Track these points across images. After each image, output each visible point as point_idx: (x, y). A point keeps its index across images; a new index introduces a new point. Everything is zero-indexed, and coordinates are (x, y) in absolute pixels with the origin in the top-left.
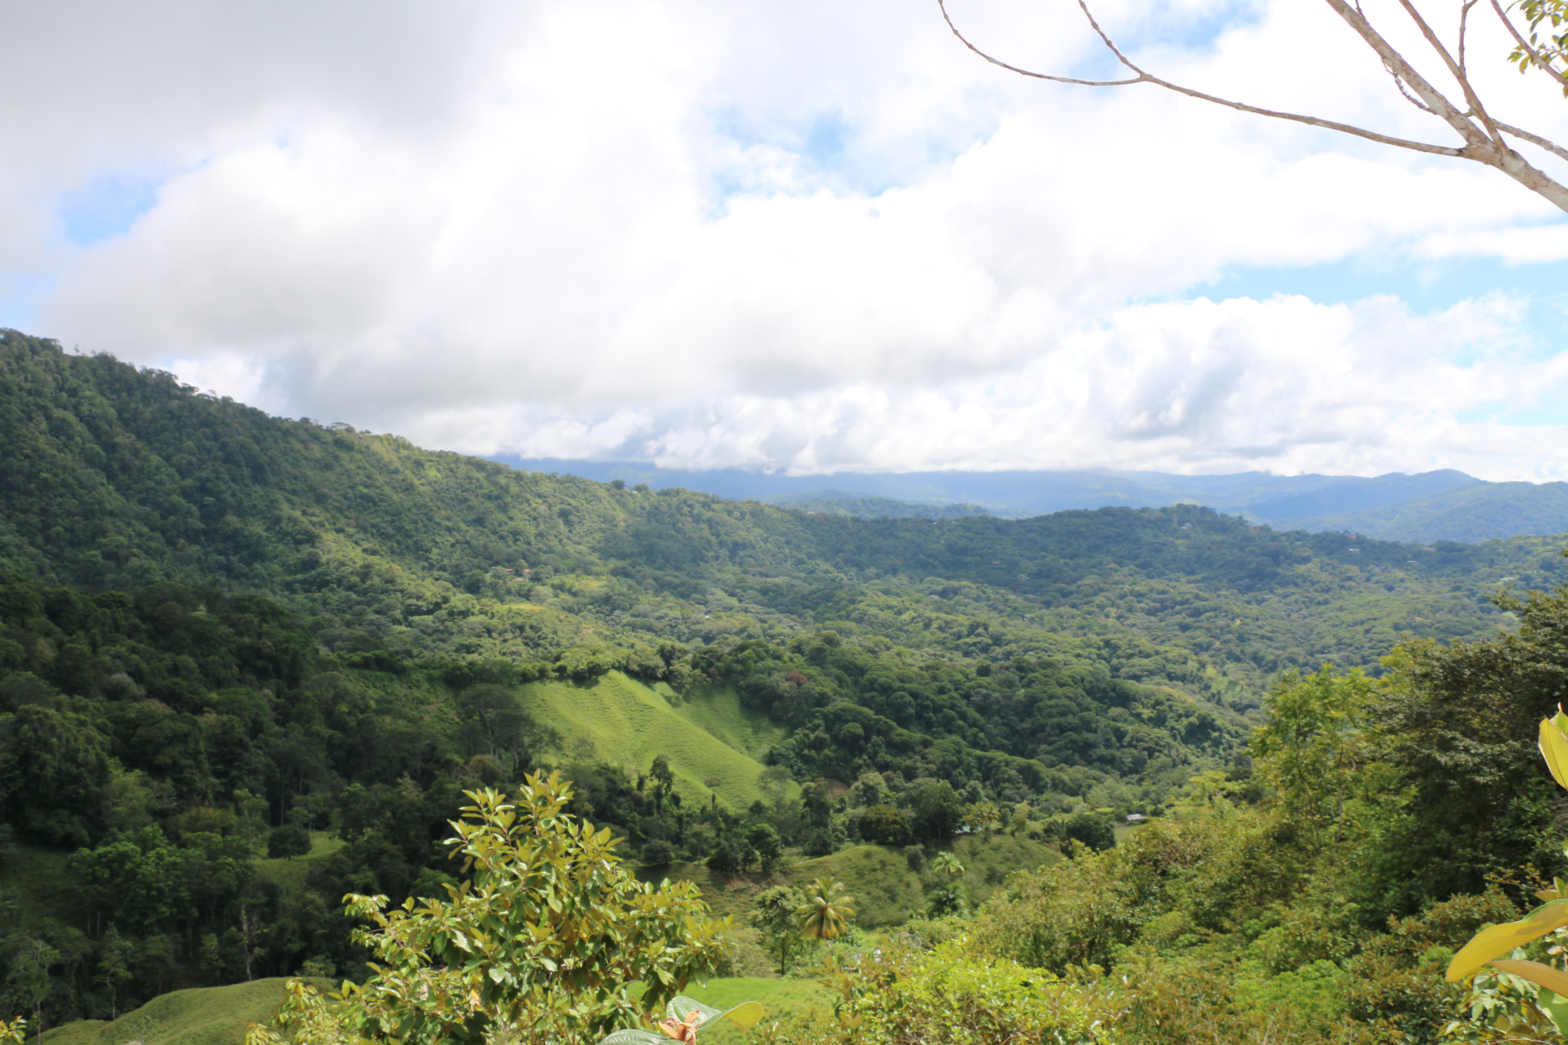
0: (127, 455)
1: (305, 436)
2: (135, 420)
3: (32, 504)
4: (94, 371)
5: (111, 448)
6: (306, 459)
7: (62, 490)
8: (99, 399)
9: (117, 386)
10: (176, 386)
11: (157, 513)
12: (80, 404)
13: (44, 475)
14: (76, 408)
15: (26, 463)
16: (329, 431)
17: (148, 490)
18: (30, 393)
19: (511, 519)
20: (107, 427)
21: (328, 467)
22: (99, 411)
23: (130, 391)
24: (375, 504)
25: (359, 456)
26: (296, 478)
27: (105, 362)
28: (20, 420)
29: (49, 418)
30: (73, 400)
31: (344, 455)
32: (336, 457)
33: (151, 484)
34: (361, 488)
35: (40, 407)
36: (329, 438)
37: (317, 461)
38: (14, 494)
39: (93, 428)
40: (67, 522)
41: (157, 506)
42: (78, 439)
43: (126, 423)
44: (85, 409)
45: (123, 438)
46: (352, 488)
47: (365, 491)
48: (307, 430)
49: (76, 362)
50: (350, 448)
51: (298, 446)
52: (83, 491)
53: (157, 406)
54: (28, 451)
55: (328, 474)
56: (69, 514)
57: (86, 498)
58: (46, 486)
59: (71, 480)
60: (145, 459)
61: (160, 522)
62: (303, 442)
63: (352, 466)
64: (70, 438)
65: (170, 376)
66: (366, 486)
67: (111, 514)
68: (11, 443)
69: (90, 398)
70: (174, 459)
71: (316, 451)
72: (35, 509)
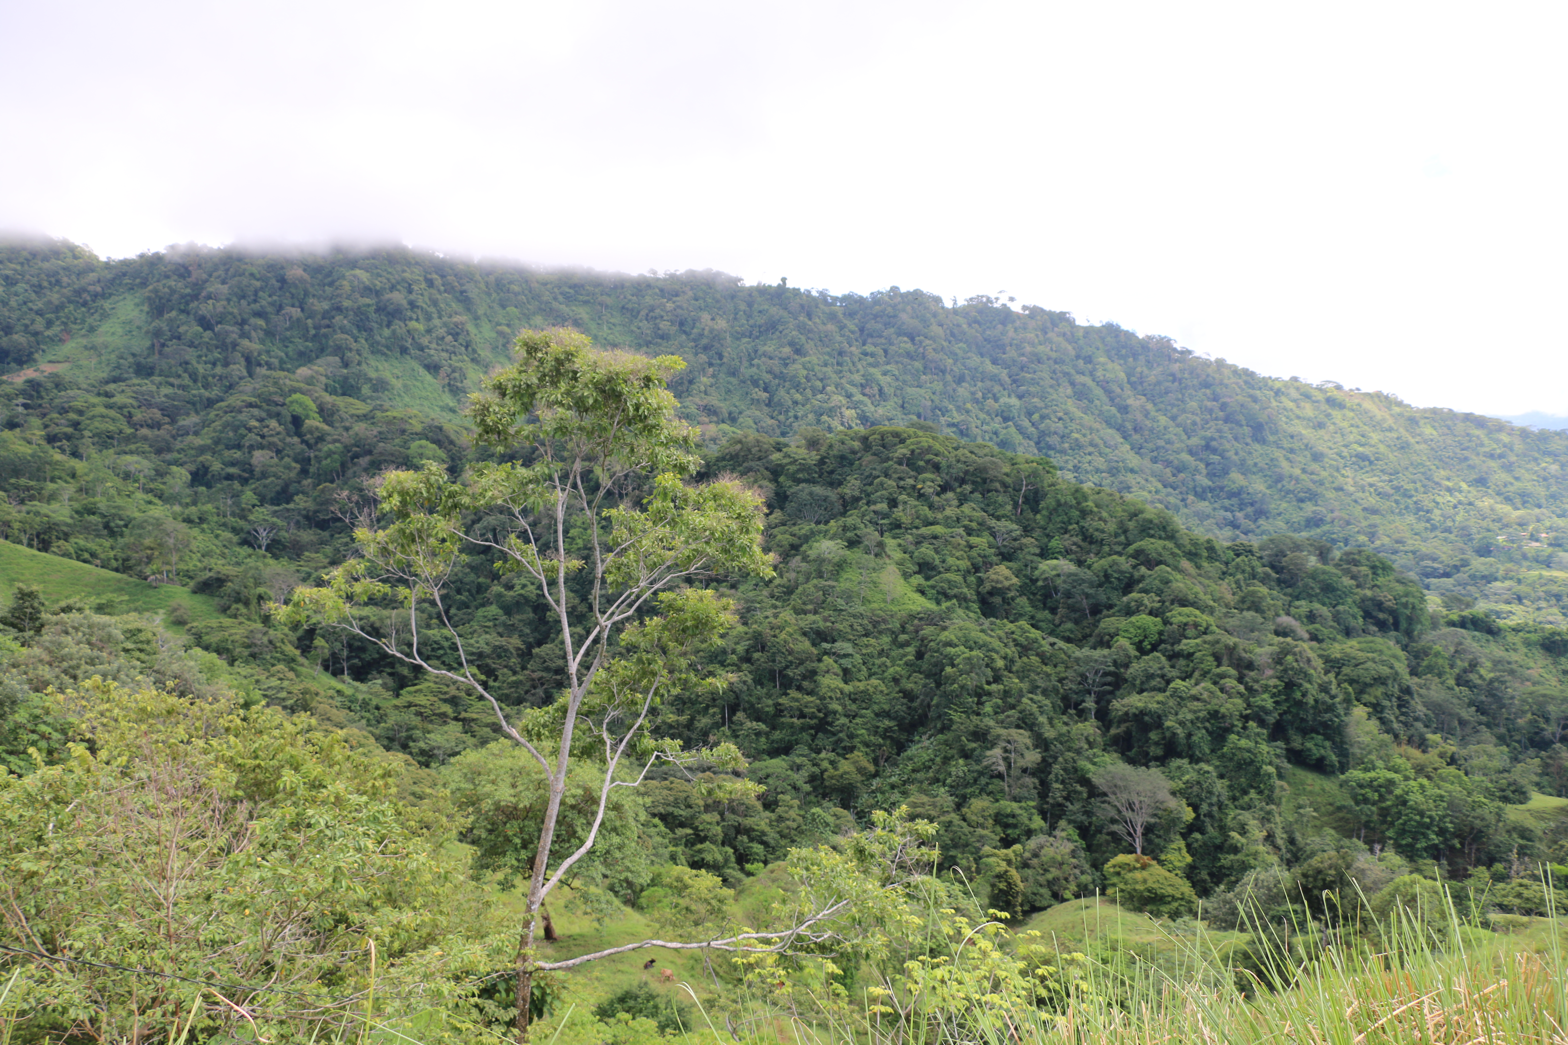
0: (1139, 417)
1: (1294, 394)
2: (1141, 383)
3: (1066, 462)
4: (1103, 339)
5: (1124, 409)
6: (1298, 417)
7: (1091, 449)
8: (1110, 366)
9: (1124, 352)
10: (1175, 350)
11: (1168, 470)
12: (1095, 369)
13: (1075, 435)
14: (1091, 374)
15: (1060, 424)
16: (1320, 389)
17: (1158, 448)
18: (1056, 362)
19: (1517, 479)
20: (1119, 390)
21: (1320, 426)
22: (1112, 376)
23: (1135, 356)
24: (1371, 463)
25: (1351, 414)
26: (1292, 437)
27: (1112, 330)
28: (1051, 386)
29: (1073, 384)
30: (1090, 366)
31: (1336, 414)
32: (1328, 416)
33: (1161, 443)
34: (1355, 446)
35: (1066, 374)
36: (1320, 397)
37: (1309, 420)
38: (1052, 453)
39: (1108, 392)
40: (1096, 478)
41: (1168, 463)
42: (1097, 402)
43: (1133, 385)
44: (1099, 374)
45: (1135, 402)
46: (1346, 446)
47: (1361, 449)
48: (1298, 389)
49: (1089, 331)
50: (1341, 406)
51: (1291, 405)
52: (1107, 450)
53: (1160, 369)
54: (1060, 414)
55: (1322, 432)
56: (1098, 471)
57: (1110, 456)
58: (1077, 446)
59: (1098, 441)
60: (1154, 420)
61: (1173, 479)
62: (1294, 401)
63: (1345, 424)
64: (1091, 401)
65: (1169, 340)
66: (1362, 445)
67: (1132, 471)
68: (1046, 407)
69: (1103, 364)
70: (1179, 419)
71: (1308, 410)
72: (1070, 466)
